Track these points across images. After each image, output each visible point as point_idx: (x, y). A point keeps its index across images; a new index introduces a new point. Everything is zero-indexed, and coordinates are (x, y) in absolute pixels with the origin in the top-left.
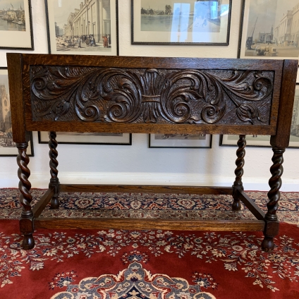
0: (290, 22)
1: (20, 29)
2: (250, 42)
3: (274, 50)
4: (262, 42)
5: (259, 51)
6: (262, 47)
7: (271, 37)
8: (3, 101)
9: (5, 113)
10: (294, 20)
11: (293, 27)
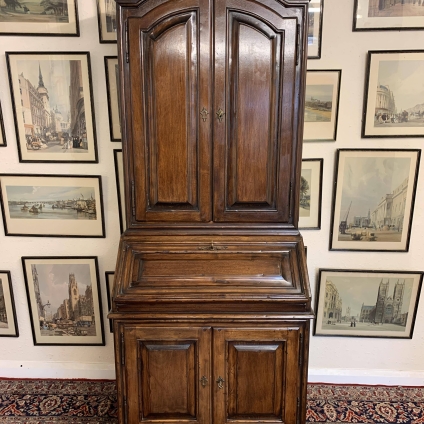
0: (389, 206)
1: (90, 218)
2: (343, 226)
3: (372, 235)
4: (357, 226)
5: (355, 235)
6: (358, 231)
7: (368, 221)
8: (72, 290)
9: (74, 302)
10: (394, 204)
11: (393, 211)
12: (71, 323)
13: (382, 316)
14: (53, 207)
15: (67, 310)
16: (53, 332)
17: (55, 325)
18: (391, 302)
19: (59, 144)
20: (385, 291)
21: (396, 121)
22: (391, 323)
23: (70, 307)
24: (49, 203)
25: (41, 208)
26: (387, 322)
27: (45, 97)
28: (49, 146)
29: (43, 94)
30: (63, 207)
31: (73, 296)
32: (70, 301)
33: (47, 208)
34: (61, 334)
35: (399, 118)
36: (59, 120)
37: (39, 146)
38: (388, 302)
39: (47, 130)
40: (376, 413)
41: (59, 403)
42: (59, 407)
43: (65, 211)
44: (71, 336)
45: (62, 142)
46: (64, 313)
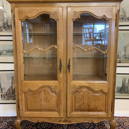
0: (125, 50)
7: (118, 56)
8: (13, 83)
9: (13, 87)
10: (127, 50)
11: (127, 52)
12: (12, 95)
13: (124, 90)
14: (7, 52)
15: (11, 90)
16: (6, 99)
17: (6, 96)
18: (127, 85)
19: (9, 29)
20: (125, 81)
21: (127, 20)
22: (127, 93)
23: (12, 89)
24: (5, 50)
25: (2, 52)
26: (126, 93)
27: (4, 13)
28: (6, 30)
29: (4, 11)
30: (10, 52)
31: (13, 85)
32: (12, 87)
33: (4, 52)
34: (8, 99)
35: (128, 19)
36: (9, 20)
37: (2, 30)
38: (126, 85)
39: (5, 24)
40: (125, 126)
41: (6, 125)
42: (6, 126)
43: (11, 53)
44: (12, 100)
45: (10, 29)
46: (10, 92)
